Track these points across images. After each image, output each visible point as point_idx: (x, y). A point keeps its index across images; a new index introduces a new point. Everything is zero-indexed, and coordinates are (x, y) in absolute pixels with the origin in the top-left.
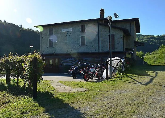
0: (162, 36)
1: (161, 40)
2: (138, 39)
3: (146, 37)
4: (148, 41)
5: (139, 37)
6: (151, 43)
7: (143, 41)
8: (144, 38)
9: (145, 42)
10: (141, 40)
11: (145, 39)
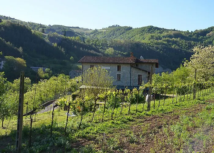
0: (196, 33)
1: (193, 42)
2: (151, 37)
3: (165, 34)
4: (168, 41)
5: (153, 31)
6: (173, 47)
7: (160, 41)
8: (162, 35)
9: (164, 44)
10: (157, 39)
11: (163, 37)
